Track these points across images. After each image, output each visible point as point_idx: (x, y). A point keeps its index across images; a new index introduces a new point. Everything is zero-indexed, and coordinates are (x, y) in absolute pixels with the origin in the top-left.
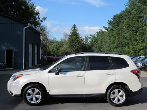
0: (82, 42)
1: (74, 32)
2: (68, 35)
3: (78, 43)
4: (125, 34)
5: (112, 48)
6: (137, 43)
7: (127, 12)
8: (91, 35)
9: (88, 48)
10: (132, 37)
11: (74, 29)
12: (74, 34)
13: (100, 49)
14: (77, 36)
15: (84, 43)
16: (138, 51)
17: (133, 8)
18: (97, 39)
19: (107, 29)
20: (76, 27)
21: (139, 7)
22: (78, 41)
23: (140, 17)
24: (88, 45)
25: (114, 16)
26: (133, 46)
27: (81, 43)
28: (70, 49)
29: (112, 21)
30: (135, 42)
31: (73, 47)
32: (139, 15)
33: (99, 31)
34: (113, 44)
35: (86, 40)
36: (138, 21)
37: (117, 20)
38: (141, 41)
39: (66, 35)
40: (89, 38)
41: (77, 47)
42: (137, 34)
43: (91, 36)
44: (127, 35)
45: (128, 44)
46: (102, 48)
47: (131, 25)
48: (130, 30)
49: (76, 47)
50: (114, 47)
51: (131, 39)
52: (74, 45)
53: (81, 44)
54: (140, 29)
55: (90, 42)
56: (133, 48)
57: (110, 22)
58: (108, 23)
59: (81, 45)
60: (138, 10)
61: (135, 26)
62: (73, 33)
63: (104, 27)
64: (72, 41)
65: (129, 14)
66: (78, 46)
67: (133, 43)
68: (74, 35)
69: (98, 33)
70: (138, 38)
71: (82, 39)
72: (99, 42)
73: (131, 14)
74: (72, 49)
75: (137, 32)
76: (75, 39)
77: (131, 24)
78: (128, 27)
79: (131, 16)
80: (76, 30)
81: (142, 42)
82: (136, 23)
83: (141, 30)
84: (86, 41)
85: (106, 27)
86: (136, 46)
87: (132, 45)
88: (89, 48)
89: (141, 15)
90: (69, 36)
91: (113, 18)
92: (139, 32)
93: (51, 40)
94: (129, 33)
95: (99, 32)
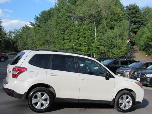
0: (6, 37)
3: (1, 37)
4: (52, 32)
5: (37, 45)
6: (64, 42)
7: (57, 9)
8: (15, 30)
9: (12, 43)
10: (60, 36)
15: (7, 37)
17: (62, 6)
18: (22, 35)
19: (34, 25)
21: (68, 7)
23: (69, 17)
24: (12, 40)
25: (42, 12)
27: (4, 37)
29: (40, 17)
30: (62, 41)
32: (68, 15)
33: (24, 26)
34: (38, 42)
35: (10, 34)
36: (66, 20)
37: (45, 17)
38: (69, 40)
40: (14, 33)
42: (66, 33)
43: (15, 31)
44: (55, 33)
45: (54, 42)
46: (26, 44)
48: (58, 28)
50: (40, 44)
51: (58, 38)
53: (4, 38)
54: (69, 28)
55: (14, 36)
56: (60, 47)
57: (37, 18)
58: (35, 19)
59: (5, 39)
60: (68, 9)
61: (63, 24)
63: (31, 23)
65: (58, 12)
67: (60, 42)
69: (24, 28)
70: (66, 38)
71: (5, 33)
72: (24, 37)
73: (60, 13)
75: (65, 31)
77: (59, 22)
78: (57, 25)
79: (60, 15)
81: (69, 42)
82: (65, 22)
83: (69, 30)
86: (63, 45)
87: (59, 44)
89: (70, 15)
91: (40, 14)
92: (67, 31)
94: (57, 31)
95: (25, 27)
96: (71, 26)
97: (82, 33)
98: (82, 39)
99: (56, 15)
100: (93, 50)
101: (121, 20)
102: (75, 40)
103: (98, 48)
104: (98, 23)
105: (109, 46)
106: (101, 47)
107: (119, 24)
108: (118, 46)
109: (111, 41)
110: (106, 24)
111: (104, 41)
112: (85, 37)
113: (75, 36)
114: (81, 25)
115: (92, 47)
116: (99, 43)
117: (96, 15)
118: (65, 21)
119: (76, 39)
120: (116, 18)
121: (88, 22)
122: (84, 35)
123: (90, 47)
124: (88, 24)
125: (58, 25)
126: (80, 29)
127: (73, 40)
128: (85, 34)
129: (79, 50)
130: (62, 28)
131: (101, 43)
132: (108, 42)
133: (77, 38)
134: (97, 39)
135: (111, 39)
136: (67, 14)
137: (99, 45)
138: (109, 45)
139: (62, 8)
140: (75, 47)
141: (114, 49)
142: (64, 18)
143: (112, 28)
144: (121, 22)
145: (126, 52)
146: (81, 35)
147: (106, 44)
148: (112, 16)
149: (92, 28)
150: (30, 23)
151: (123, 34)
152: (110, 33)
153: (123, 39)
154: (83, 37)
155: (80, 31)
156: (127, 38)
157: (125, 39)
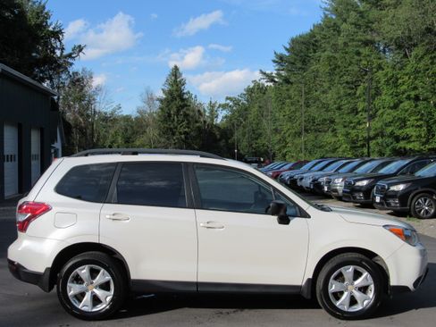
0: (202, 120)
1: (175, 87)
2: (158, 99)
3: (186, 121)
4: (324, 92)
5: (287, 135)
6: (356, 120)
7: (329, 28)
8: (227, 98)
9: (218, 136)
10: (343, 103)
11: (175, 81)
12: (175, 94)
13: (257, 139)
14: (183, 100)
15: (205, 122)
16: (362, 143)
17: (345, 16)
18: (246, 110)
19: (272, 81)
20: (181, 74)
21: (361, 14)
22: (186, 115)
23: (367, 44)
24: (219, 129)
25: (293, 41)
26: (347, 129)
27: (197, 122)
28: (163, 140)
29: (287, 54)
30: (351, 117)
31: (174, 134)
32: (362, 38)
33: (252, 85)
34: (289, 124)
35: (212, 111)
36: (358, 54)
37: (302, 53)
39: (152, 99)
40: (224, 107)
41: (185, 133)
42: (358, 93)
43: (228, 101)
44: (330, 97)
45: (332, 122)
46: (260, 135)
47: (339, 67)
48: (336, 81)
49: (180, 133)
50: (294, 131)
51: (339, 108)
52: (176, 128)
53: (198, 125)
56: (347, 134)
57: (280, 60)
58: (274, 61)
59: (198, 127)
60: (360, 23)
61: (350, 68)
62: (170, 93)
63: (265, 74)
64: (169, 115)
65: (333, 35)
66: (187, 130)
67: (348, 119)
68: (174, 99)
69: (250, 91)
70: (361, 106)
71: (199, 111)
72: (251, 117)
73: (340, 35)
74: (168, 139)
75: (356, 88)
76: (178, 111)
77: (339, 63)
78: (331, 73)
79: (341, 41)
80: (180, 82)
81: (372, 117)
82: (354, 61)
84: (213, 115)
85: (268, 72)
86: (354, 128)
87: (345, 127)
88: (221, 136)
90: (161, 101)
91: (288, 47)
92: (362, 87)
93: (106, 113)
94: (334, 89)
95: (253, 88)
96: (372, 69)
97: (405, 87)
98: (406, 104)
99: (329, 43)
102: (389, 111)
112: (417, 98)
113: (386, 98)
118: (356, 57)
119: (392, 108)
121: (421, 54)
122: (413, 94)
124: (422, 57)
126: (399, 76)
127: (381, 111)
128: (415, 88)
129: (403, 139)
130: (349, 79)
133: (392, 105)
136: (358, 37)
139: (345, 21)
140: (389, 130)
146: (403, 93)
150: (261, 76)
154: (408, 98)
155: (400, 81)
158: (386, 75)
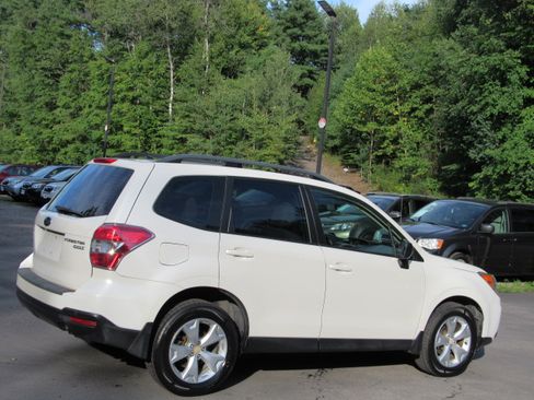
97: (122, 86)
99: (21, 14)
100: (161, 146)
101: (261, 46)
102: (98, 111)
103: (183, 141)
104: (182, 51)
105: (224, 135)
106: (193, 139)
107: (256, 60)
108: (256, 135)
109: (228, 118)
110: (211, 58)
111: (206, 116)
112: (133, 101)
113: (95, 94)
114: (117, 56)
115: (160, 136)
116: (185, 123)
117: (174, 25)
118: (59, 39)
120: (247, 39)
121: (146, 49)
122: (131, 94)
123: (154, 139)
124: (147, 54)
125: (32, 52)
126: (115, 71)
127: (86, 110)
128: (131, 89)
129: (112, 147)
131: (194, 122)
132: (218, 122)
133: (103, 103)
134: (177, 107)
135: (229, 109)
136: (64, 16)
137: (185, 132)
138: (223, 131)
140: (95, 134)
141: (241, 145)
142: (56, 26)
143: (230, 72)
144: (264, 51)
145: (282, 157)
146: (118, 93)
147: (212, 128)
148: (233, 31)
149: (161, 70)
151: (271, 95)
152: (225, 90)
153: (270, 112)
154: (124, 99)
155: (117, 78)
156: (285, 108)
157: (278, 113)
158: (99, 67)
